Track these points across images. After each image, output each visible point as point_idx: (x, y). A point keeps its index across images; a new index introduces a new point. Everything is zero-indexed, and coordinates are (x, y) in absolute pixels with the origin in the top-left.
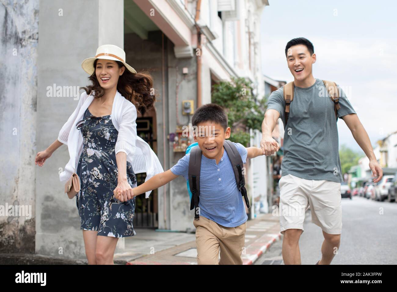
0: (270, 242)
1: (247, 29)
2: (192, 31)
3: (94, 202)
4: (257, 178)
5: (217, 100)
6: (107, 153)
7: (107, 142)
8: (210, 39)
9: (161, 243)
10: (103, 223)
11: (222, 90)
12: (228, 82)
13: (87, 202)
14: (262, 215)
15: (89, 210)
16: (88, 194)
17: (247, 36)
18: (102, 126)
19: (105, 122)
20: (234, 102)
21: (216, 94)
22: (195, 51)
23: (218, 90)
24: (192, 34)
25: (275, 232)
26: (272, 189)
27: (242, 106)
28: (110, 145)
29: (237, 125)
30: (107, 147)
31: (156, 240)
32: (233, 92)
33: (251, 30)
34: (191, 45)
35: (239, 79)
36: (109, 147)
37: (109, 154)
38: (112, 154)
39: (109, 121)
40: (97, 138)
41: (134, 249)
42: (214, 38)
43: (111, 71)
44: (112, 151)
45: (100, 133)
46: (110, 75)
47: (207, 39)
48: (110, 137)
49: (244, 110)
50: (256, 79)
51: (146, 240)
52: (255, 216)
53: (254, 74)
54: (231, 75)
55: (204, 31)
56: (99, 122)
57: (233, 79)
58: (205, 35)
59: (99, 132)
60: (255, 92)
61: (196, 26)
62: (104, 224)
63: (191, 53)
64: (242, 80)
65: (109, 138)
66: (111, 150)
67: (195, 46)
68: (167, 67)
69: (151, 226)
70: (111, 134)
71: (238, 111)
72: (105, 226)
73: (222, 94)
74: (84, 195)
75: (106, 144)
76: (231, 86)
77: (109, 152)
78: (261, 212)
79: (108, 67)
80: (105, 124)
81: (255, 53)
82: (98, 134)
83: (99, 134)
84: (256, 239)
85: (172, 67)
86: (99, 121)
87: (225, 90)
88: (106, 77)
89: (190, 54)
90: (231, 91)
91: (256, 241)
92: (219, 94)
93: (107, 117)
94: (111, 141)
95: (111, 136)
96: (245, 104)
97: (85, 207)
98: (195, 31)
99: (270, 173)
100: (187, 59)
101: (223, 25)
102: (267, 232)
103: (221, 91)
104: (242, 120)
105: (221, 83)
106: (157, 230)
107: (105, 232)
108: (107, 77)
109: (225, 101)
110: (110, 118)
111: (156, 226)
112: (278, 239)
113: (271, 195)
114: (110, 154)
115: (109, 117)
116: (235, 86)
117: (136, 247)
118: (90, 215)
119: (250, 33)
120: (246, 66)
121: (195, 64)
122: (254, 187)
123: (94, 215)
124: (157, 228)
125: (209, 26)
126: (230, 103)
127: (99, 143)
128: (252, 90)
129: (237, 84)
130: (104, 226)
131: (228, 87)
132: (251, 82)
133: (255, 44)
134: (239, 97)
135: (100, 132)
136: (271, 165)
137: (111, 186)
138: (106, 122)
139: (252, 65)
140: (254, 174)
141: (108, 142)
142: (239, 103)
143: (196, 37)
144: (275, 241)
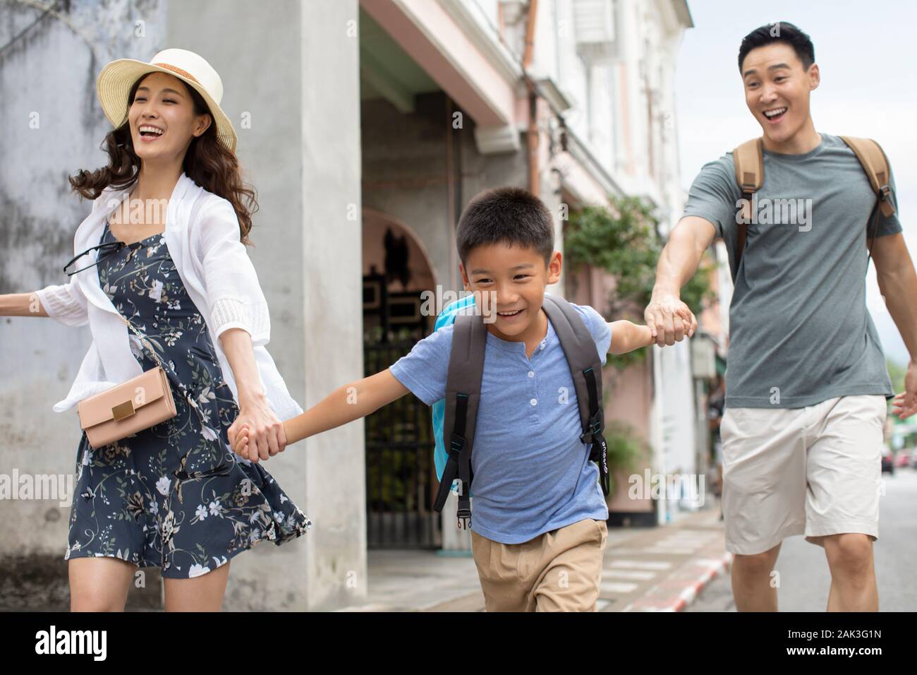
0: (704, 578)
1: (642, 84)
2: (515, 91)
3: (121, 484)
4: (671, 430)
5: (578, 249)
6: (161, 341)
7: (158, 309)
8: (557, 107)
9: (449, 582)
10: (168, 542)
11: (588, 225)
12: (603, 207)
13: (101, 483)
14: (684, 516)
15: (108, 503)
16: (102, 460)
17: (644, 99)
18: (139, 266)
19: (148, 252)
20: (617, 252)
21: (573, 235)
22: (524, 136)
23: (577, 227)
24: (517, 99)
25: (716, 554)
26: (705, 455)
27: (636, 263)
28: (169, 320)
29: (625, 306)
30: (161, 324)
31: (439, 576)
32: (613, 231)
33: (654, 85)
34: (515, 125)
35: (627, 200)
36: (166, 324)
37: (164, 344)
38: (173, 344)
39: (159, 249)
40: (129, 301)
41: (388, 598)
42: (566, 105)
43: (170, 112)
44: (174, 337)
45: (136, 286)
46: (165, 122)
47: (552, 108)
48: (164, 293)
49: (638, 270)
50: (666, 198)
51: (416, 576)
52: (668, 518)
53: (662, 187)
54: (606, 192)
55: (544, 90)
56: (134, 254)
57: (612, 200)
58: (545, 98)
59: (133, 281)
60: (663, 229)
61: (525, 80)
62: (171, 545)
63: (515, 142)
64: (634, 202)
65: (162, 296)
66: (172, 334)
67: (523, 125)
68: (460, 176)
69: (426, 542)
70: (165, 284)
71: (625, 273)
72: (175, 550)
73: (588, 235)
74: (93, 464)
75: (156, 316)
76: (608, 217)
77: (166, 339)
78: (682, 509)
79: (164, 101)
80: (148, 257)
81: (663, 139)
82: (131, 286)
83: (134, 287)
84: (670, 571)
85: (470, 175)
86: (132, 254)
87: (594, 226)
88: (152, 126)
89: (512, 145)
90: (607, 228)
91: (672, 577)
92: (581, 236)
93: (153, 239)
94: (170, 307)
95: (165, 289)
96: (641, 258)
97: (95, 495)
98: (524, 92)
99: (702, 416)
100: (506, 156)
101: (589, 75)
102: (697, 554)
103: (584, 228)
104: (634, 295)
105: (586, 210)
106: (440, 552)
107: (179, 568)
108: (155, 127)
109: (595, 251)
110: (162, 242)
111: (437, 542)
112: (721, 571)
113: (705, 467)
114: (169, 345)
115: (159, 237)
116: (617, 216)
117: (391, 592)
118: (109, 517)
119: (649, 93)
120: (641, 169)
121: (524, 167)
122: (666, 450)
123: (121, 517)
124: (440, 548)
125: (554, 78)
126: (607, 255)
127: (138, 314)
128: (656, 223)
129: (621, 211)
130: (172, 549)
131: (602, 220)
132: (654, 206)
133: (662, 119)
134: (627, 241)
135: (135, 281)
136: (702, 399)
137: (172, 433)
138: (152, 251)
139: (657, 167)
140: (665, 420)
141: (162, 310)
142: (626, 255)
143: (525, 105)
144: (715, 576)
